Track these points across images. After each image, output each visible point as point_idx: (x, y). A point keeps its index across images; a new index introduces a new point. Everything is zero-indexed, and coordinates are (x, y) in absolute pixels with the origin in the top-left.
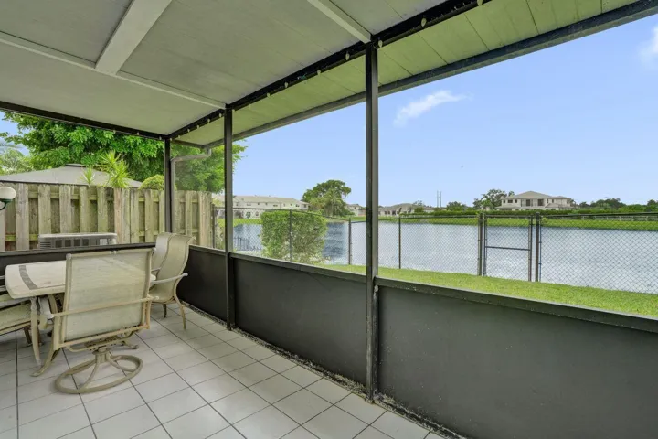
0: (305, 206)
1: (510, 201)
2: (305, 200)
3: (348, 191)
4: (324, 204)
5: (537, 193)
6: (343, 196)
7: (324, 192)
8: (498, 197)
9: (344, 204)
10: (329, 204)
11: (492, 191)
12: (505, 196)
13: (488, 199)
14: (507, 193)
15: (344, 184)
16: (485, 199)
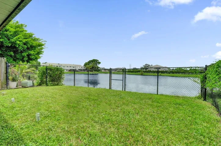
0: (85, 68)
1: (151, 68)
2: (85, 66)
3: (100, 63)
4: (91, 67)
5: (159, 66)
6: (98, 65)
7: (91, 63)
8: (148, 66)
9: (98, 67)
10: (93, 67)
11: (146, 64)
12: (150, 66)
13: (145, 67)
14: (150, 65)
15: (98, 61)
16: (144, 67)
